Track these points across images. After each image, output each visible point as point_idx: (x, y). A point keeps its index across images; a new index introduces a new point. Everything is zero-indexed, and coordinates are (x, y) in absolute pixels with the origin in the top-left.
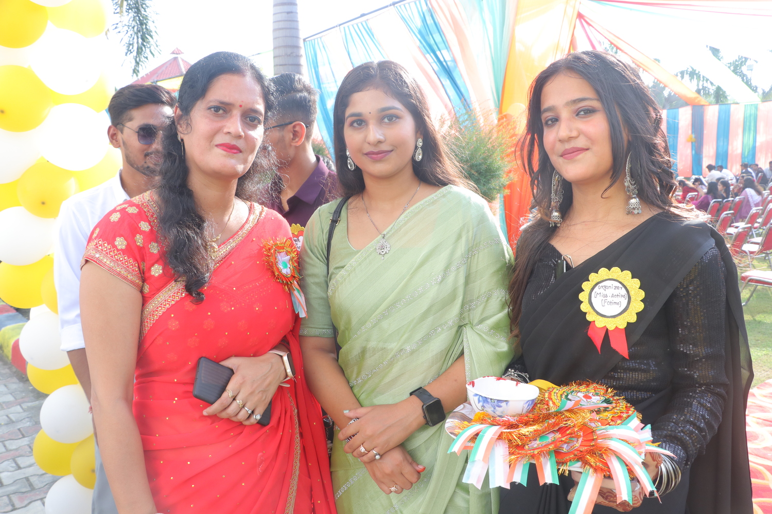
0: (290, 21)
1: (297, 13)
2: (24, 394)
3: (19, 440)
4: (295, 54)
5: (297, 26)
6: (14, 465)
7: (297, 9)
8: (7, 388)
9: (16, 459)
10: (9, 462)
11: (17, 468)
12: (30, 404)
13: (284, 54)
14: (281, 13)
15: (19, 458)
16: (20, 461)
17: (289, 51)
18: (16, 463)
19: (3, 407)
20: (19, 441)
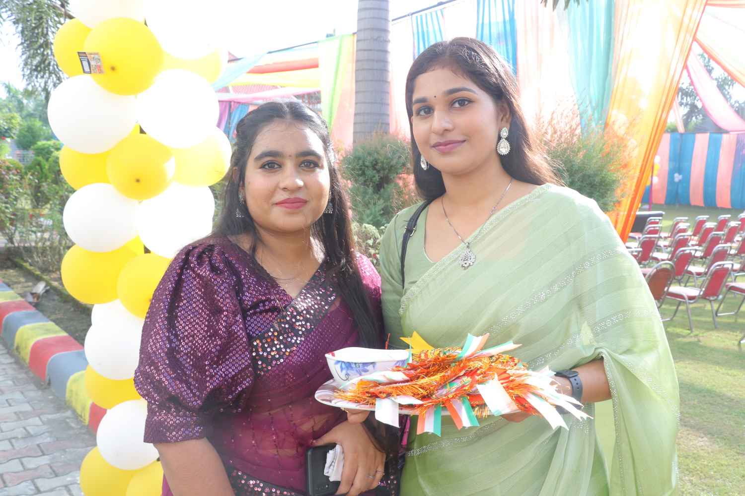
2: (43, 404)
4: (382, 39)
5: (387, 6)
6: (33, 487)
8: (24, 396)
9: (36, 480)
10: (27, 484)
11: (37, 492)
12: (50, 416)
13: (370, 38)
15: (39, 480)
16: (39, 482)
17: (376, 34)
18: (35, 485)
19: (20, 418)
20: (39, 459)
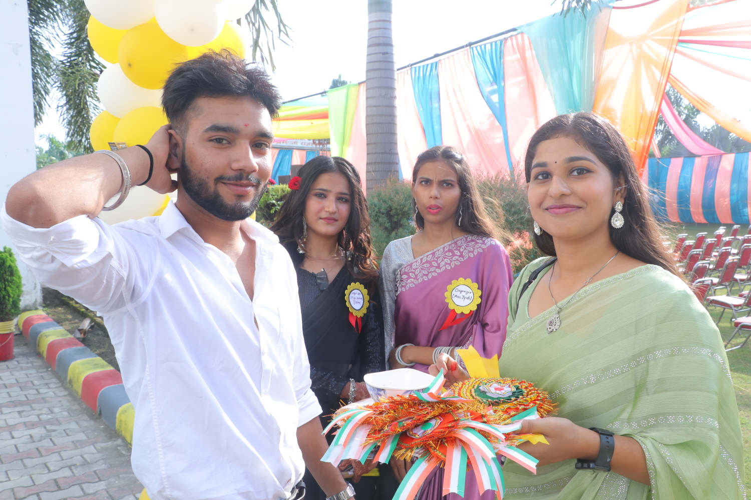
0: (385, 62)
1: (393, 54)
3: (95, 484)
7: (392, 50)
14: (376, 53)
